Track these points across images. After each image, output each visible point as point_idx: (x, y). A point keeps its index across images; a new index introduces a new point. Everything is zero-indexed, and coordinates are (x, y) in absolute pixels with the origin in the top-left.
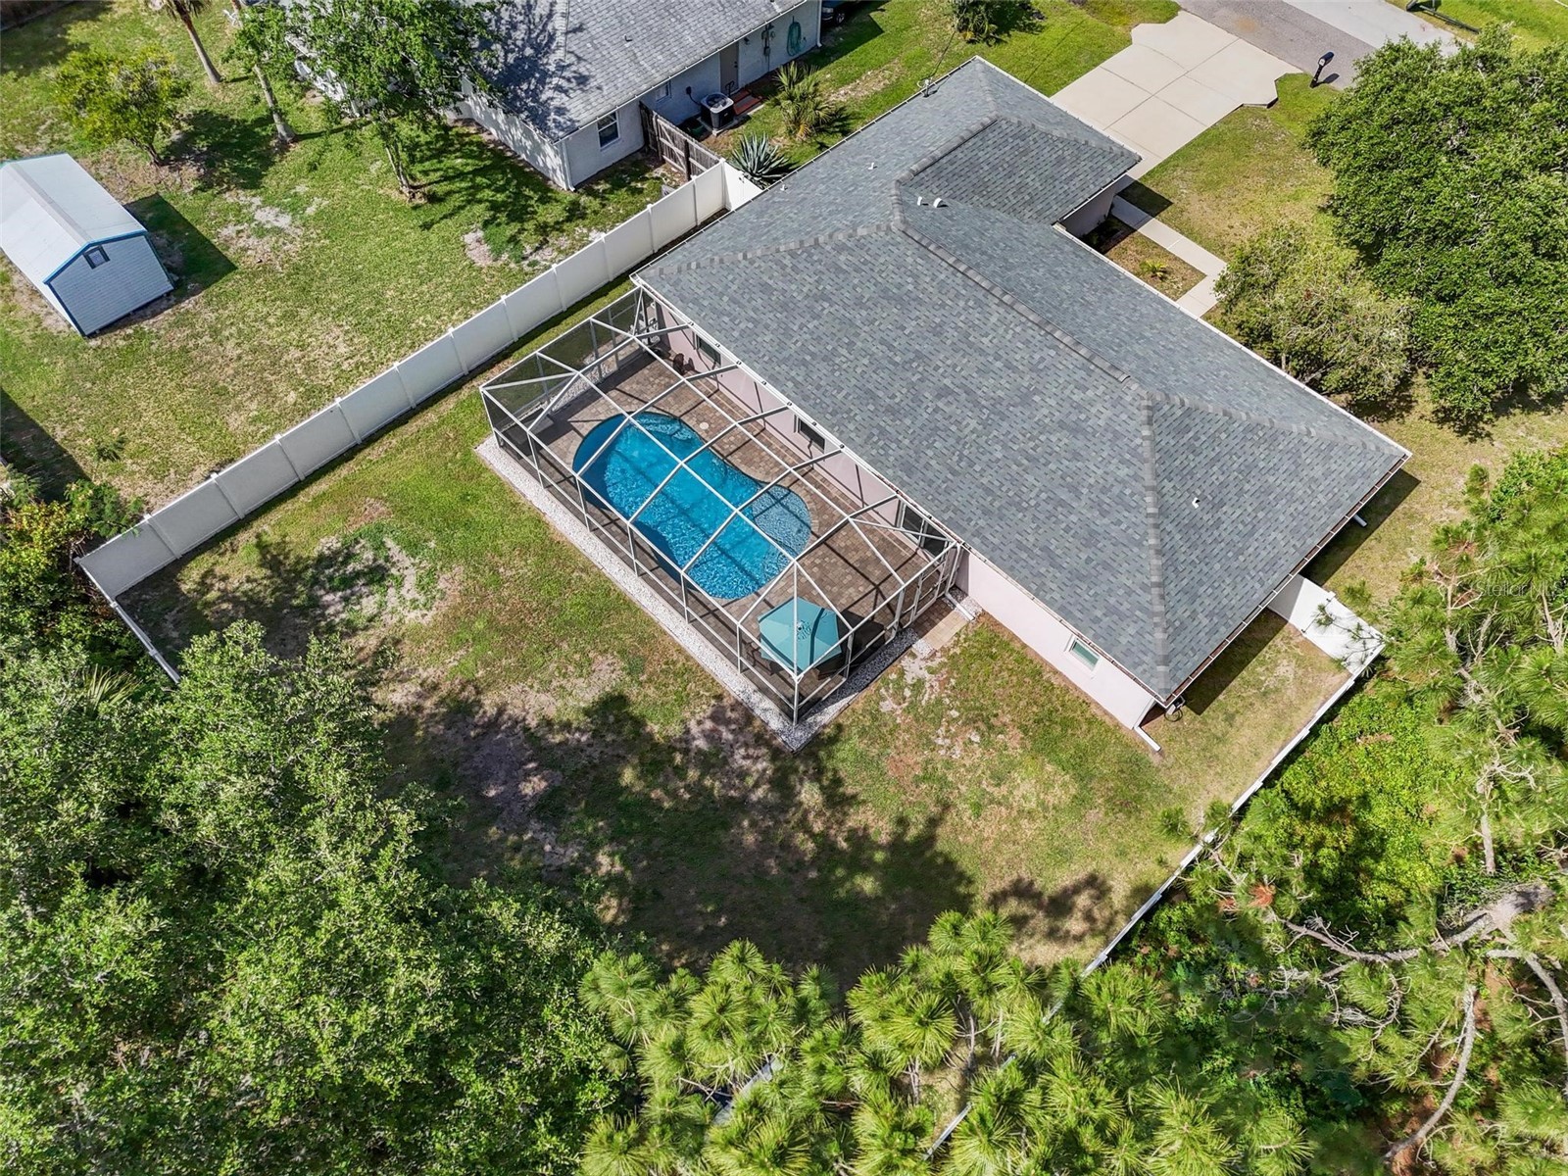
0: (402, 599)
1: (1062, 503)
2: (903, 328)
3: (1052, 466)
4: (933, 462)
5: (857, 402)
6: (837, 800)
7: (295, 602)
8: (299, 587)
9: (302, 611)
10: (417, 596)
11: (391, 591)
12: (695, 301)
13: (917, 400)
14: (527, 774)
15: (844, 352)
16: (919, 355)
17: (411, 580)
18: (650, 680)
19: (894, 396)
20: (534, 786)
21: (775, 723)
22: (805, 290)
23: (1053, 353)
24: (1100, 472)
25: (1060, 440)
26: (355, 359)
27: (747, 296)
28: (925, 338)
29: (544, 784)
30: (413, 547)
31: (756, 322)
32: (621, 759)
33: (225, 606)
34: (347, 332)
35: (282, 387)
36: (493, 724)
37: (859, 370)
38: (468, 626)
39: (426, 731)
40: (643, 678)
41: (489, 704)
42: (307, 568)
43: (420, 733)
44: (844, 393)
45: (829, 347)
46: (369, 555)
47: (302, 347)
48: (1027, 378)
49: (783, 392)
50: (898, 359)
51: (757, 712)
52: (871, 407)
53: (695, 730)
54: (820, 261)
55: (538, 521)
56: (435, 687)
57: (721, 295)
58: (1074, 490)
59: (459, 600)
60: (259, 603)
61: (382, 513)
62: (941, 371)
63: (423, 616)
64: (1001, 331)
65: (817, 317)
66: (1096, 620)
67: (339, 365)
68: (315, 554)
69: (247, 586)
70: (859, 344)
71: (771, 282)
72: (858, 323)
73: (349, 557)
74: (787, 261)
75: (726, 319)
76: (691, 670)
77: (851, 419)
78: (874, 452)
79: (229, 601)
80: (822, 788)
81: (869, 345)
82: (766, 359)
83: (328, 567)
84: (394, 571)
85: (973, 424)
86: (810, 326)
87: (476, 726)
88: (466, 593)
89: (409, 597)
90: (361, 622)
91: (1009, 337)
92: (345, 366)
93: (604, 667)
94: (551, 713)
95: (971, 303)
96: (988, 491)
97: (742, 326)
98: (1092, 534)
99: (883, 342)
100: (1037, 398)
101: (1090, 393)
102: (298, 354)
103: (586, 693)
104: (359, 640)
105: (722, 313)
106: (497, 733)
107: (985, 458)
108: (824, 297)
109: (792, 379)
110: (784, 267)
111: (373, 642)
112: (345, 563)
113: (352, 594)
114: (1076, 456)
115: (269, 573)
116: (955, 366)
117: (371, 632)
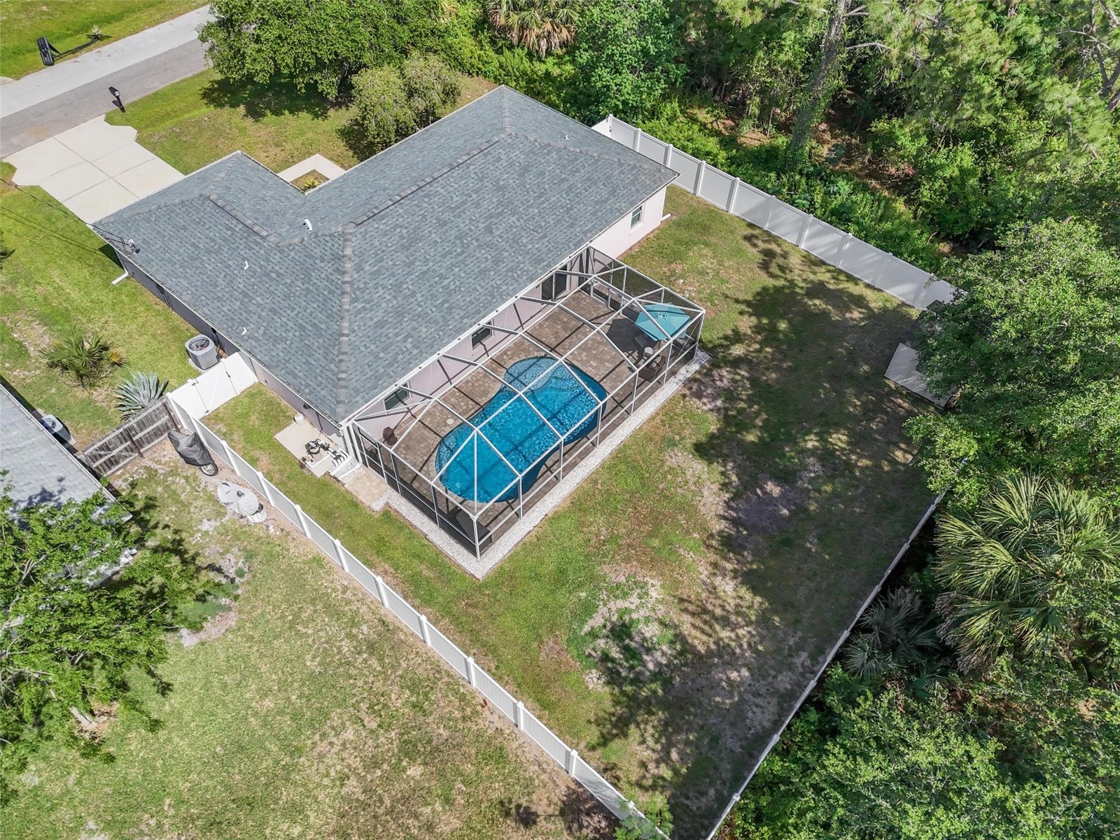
0: (642, 605)
1: (570, 188)
2: (436, 242)
3: (547, 187)
4: (537, 246)
5: (487, 281)
6: (737, 337)
7: (660, 692)
8: (644, 693)
9: (667, 684)
10: (635, 595)
11: (634, 616)
12: (378, 378)
13: (489, 245)
14: (765, 493)
15: (446, 281)
16: (459, 237)
17: (621, 604)
18: (679, 434)
19: (487, 259)
20: (773, 489)
21: (694, 367)
22: (388, 297)
23: (472, 167)
24: (553, 166)
25: (530, 178)
26: (363, 715)
27: (383, 339)
28: (447, 231)
29: (769, 483)
30: (588, 609)
31: (409, 336)
32: (741, 443)
33: (674, 755)
34: (323, 736)
35: (399, 787)
36: (735, 522)
37: (463, 275)
38: (658, 550)
39: (752, 563)
40: (677, 437)
41: (719, 526)
42: (623, 693)
43: (755, 567)
44: (478, 287)
45: (441, 290)
46: (601, 643)
47: (343, 778)
48: (487, 184)
49: (471, 326)
50: (459, 250)
51: (689, 375)
52: (492, 273)
53: (709, 406)
54: (365, 283)
55: (553, 519)
56: (715, 565)
57: (377, 357)
58: (563, 181)
59: (635, 563)
60: (666, 724)
61: (556, 643)
62: (472, 228)
63: (653, 586)
64: (451, 189)
65: (413, 294)
66: (638, 191)
67: (372, 731)
68: (607, 689)
69: (650, 742)
70: (442, 271)
71: (375, 320)
72: (425, 268)
73: (606, 658)
74: (360, 306)
75: (400, 357)
76: (667, 411)
77: (499, 287)
78: (525, 278)
79: (668, 753)
80: (733, 344)
81: (444, 265)
82: (441, 333)
83: (618, 673)
84: (614, 619)
85: (513, 219)
86: (420, 299)
87: (738, 531)
88: (627, 560)
89: (637, 601)
90: (670, 633)
91: (456, 186)
92: (374, 725)
93: (674, 460)
94: (715, 487)
95: (426, 200)
96: (559, 221)
97: (409, 346)
98: (588, 179)
99: (444, 256)
100: (501, 183)
101: (503, 157)
102: (353, 782)
103: (697, 467)
104: (686, 629)
105: (395, 360)
106: (740, 518)
107: (537, 218)
108: (398, 287)
109: (462, 318)
110: (364, 309)
111: (686, 618)
112: (613, 660)
113: (643, 646)
114: (542, 174)
115: (632, 726)
116: (471, 219)
117: (676, 621)
